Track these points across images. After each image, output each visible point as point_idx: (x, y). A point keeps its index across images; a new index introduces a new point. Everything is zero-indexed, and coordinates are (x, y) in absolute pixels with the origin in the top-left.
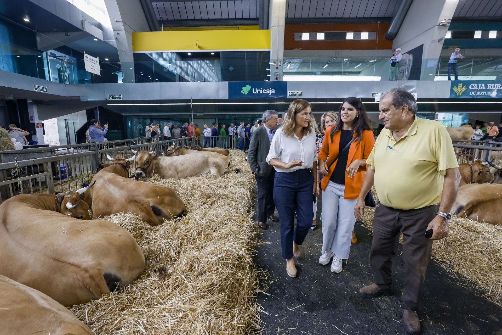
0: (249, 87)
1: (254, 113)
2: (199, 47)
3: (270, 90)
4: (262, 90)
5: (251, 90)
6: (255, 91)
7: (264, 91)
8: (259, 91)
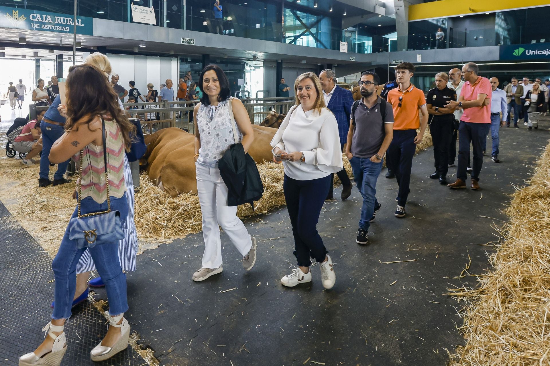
0: (522, 50)
1: (532, 71)
2: (473, 11)
3: (547, 51)
4: (537, 52)
5: (524, 52)
6: (529, 53)
7: (540, 52)
8: (533, 53)
